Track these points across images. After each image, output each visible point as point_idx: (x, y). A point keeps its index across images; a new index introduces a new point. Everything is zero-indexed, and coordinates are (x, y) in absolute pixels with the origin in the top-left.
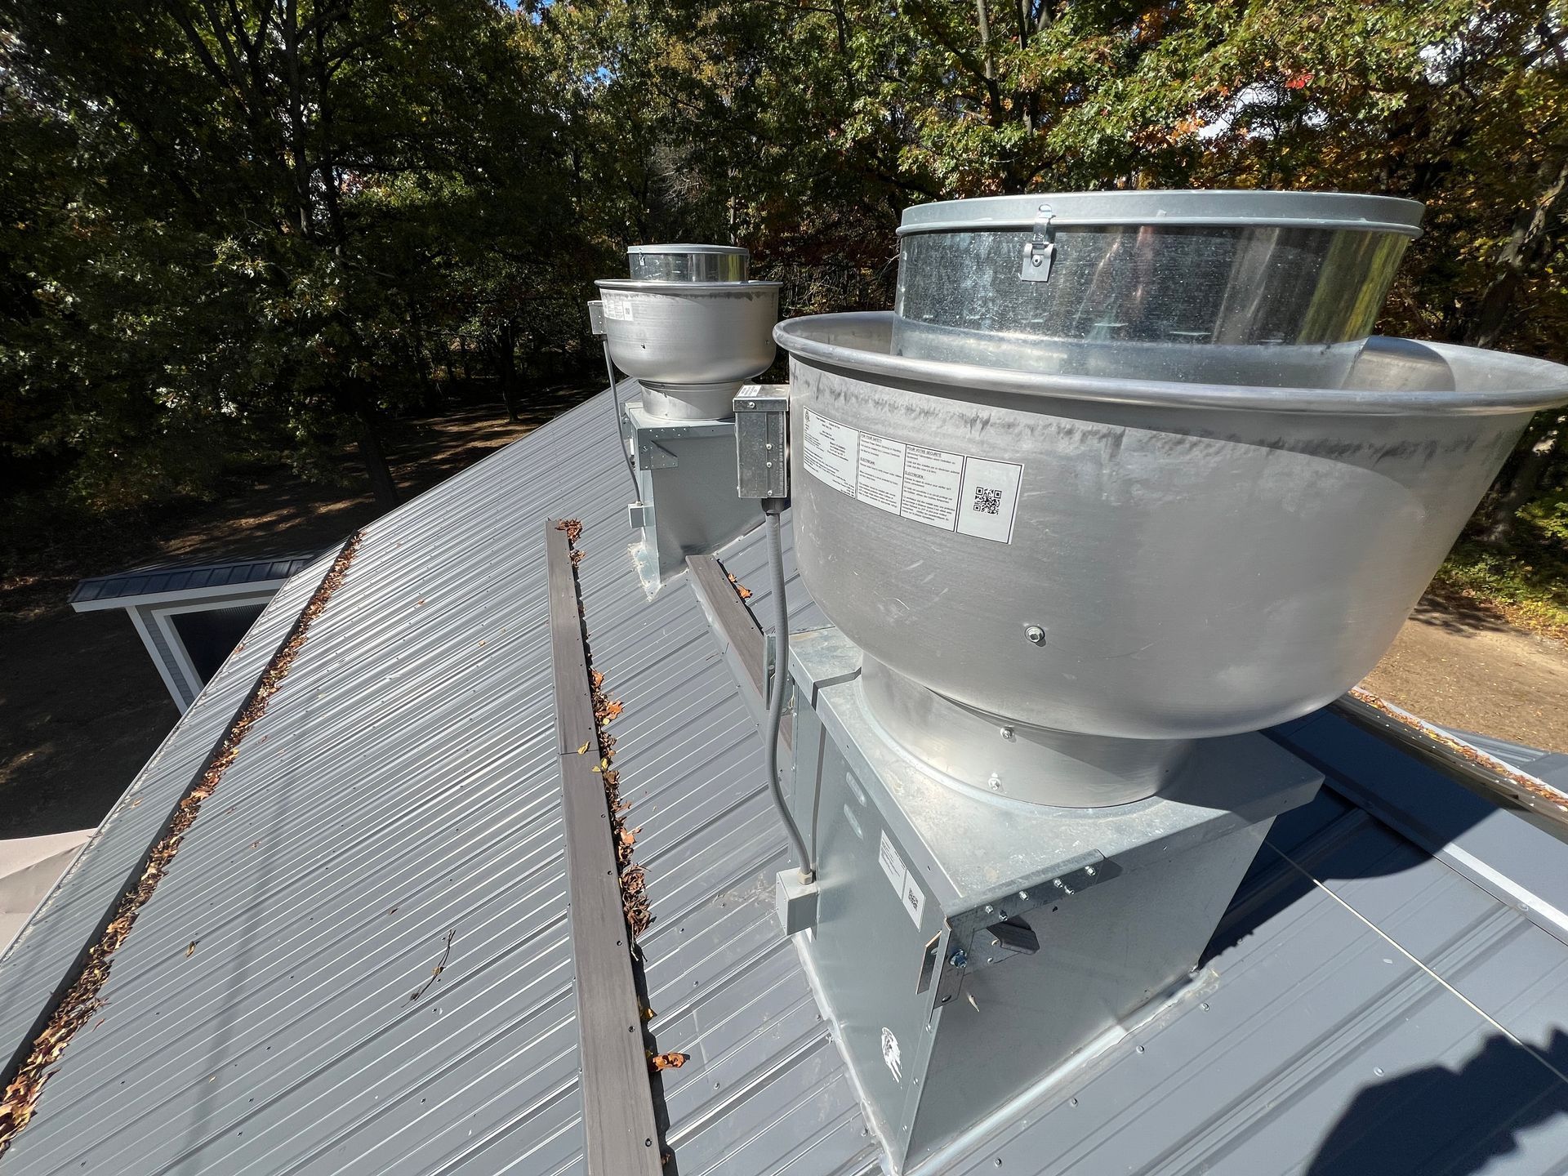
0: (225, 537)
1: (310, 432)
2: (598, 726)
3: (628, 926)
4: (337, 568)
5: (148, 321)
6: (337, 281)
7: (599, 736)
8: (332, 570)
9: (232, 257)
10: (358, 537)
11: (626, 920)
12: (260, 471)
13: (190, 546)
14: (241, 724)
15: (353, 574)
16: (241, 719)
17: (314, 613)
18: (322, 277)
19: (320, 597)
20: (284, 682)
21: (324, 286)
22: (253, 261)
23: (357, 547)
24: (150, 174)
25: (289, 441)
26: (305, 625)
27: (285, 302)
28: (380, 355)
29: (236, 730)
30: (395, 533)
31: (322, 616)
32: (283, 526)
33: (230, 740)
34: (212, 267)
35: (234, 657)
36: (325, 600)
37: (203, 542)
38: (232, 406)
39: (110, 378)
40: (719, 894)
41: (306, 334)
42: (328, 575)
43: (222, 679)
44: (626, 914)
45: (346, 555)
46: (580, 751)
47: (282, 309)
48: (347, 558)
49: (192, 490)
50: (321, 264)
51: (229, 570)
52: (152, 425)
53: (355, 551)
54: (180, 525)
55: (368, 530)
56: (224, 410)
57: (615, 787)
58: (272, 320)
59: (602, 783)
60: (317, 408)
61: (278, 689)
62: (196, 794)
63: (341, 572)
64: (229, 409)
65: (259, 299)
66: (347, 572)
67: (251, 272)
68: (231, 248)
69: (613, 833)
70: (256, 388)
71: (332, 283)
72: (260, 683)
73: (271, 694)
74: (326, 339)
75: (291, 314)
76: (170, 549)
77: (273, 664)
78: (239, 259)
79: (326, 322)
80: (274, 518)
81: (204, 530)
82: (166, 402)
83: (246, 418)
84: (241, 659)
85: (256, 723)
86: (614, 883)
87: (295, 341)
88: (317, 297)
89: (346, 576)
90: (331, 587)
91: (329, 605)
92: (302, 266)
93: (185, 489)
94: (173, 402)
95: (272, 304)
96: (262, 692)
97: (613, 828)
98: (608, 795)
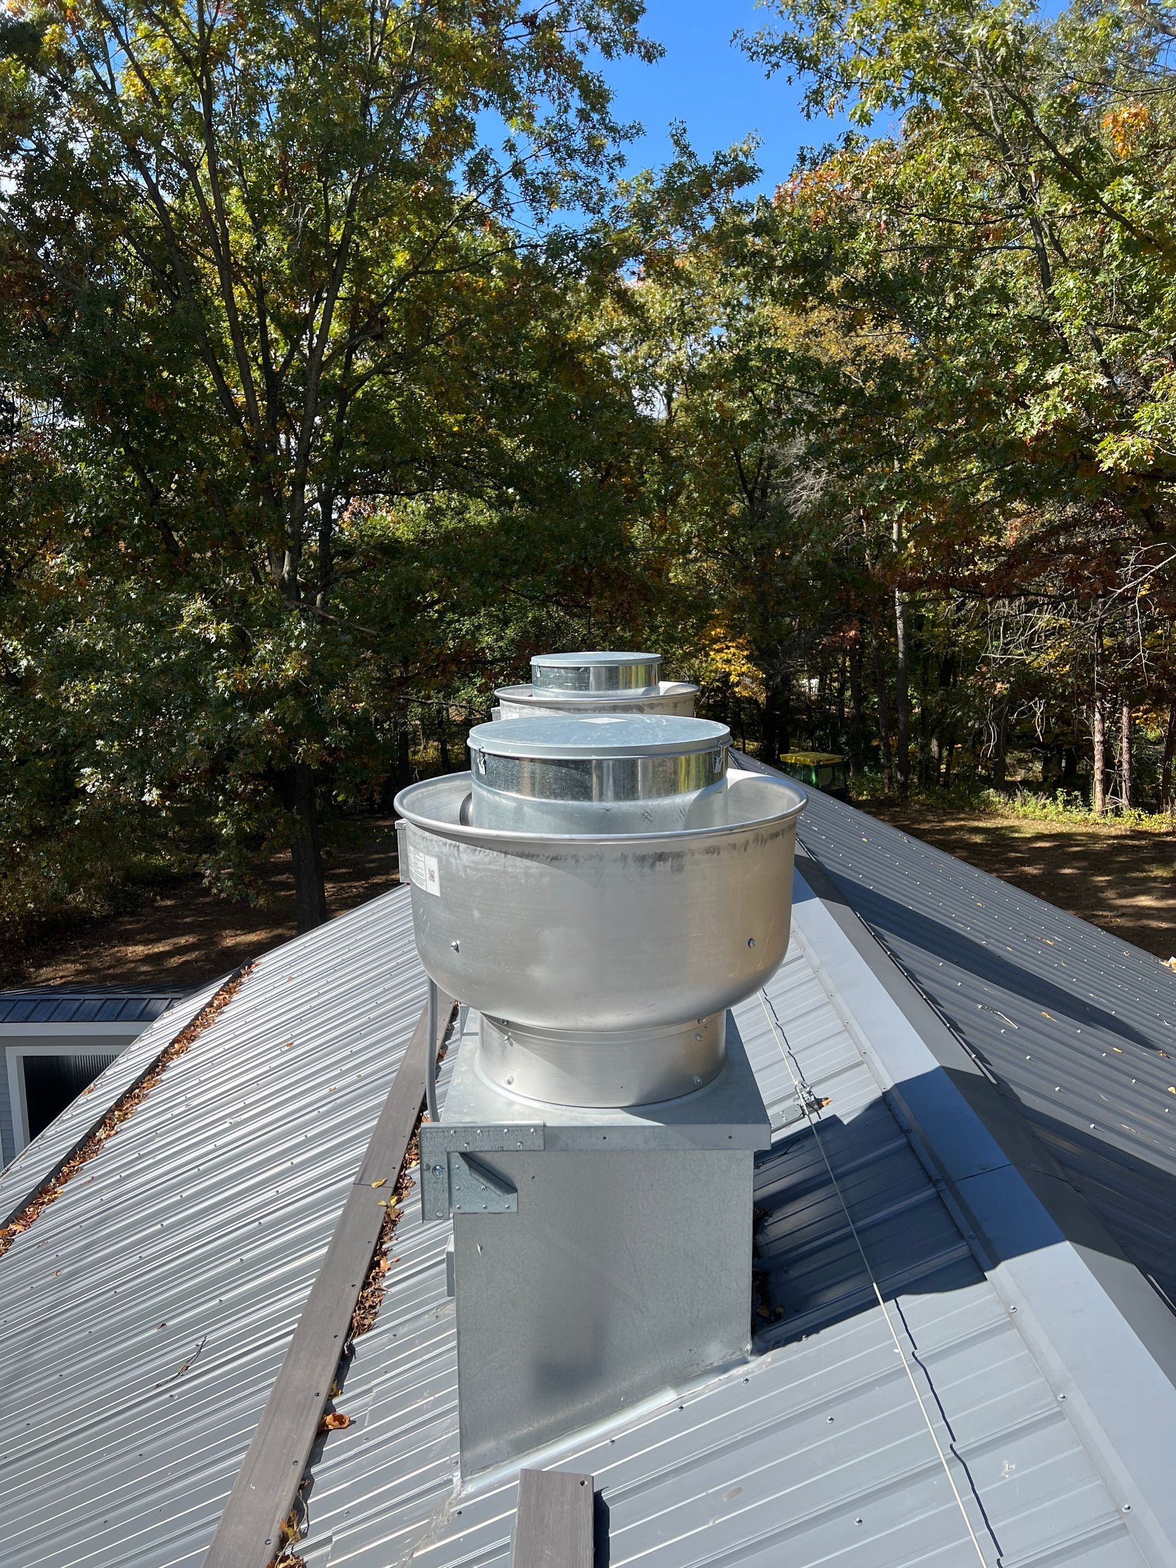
0: (104, 969)
1: (239, 830)
2: (403, 1167)
3: (351, 1328)
4: (216, 1003)
5: (94, 688)
6: (304, 644)
7: (400, 1177)
8: (210, 1005)
9: (199, 619)
10: (249, 967)
11: (351, 1322)
12: (165, 881)
13: (62, 977)
14: (72, 1163)
15: (230, 1011)
16: (73, 1159)
17: (177, 1053)
18: (289, 640)
19: (187, 1036)
20: (126, 1125)
21: (289, 650)
22: (218, 624)
23: (245, 979)
24: (140, 525)
25: (210, 841)
26: (163, 1066)
27: (241, 671)
28: (335, 736)
29: (65, 1169)
30: (290, 964)
31: (183, 1057)
32: (176, 961)
33: (58, 1179)
34: (175, 631)
35: (81, 1099)
36: (192, 1039)
37: (78, 973)
38: (155, 792)
39: (39, 754)
40: (438, 1307)
41: (254, 709)
42: (203, 1009)
43: (64, 1121)
44: (353, 1318)
45: (228, 990)
46: (374, 1185)
47: (236, 680)
48: (230, 992)
49: (84, 901)
50: (290, 625)
51: (100, 1003)
52: (65, 813)
53: (241, 984)
54: (58, 947)
55: (263, 960)
56: (146, 798)
57: (394, 1223)
58: (223, 693)
59: (382, 1215)
60: (249, 799)
61: (117, 1133)
62: (13, 1227)
63: (219, 1007)
64: (151, 796)
65: (214, 667)
66: (225, 1009)
67: (212, 636)
68: (199, 609)
69: (373, 1258)
70: (187, 771)
71: (297, 647)
72: (101, 1123)
73: (109, 1136)
74: (277, 715)
75: (245, 685)
76: (39, 979)
77: (119, 1105)
78: (205, 621)
79: (281, 694)
80: (167, 948)
81: (82, 957)
82: (86, 785)
83: (168, 808)
84: (88, 1101)
85: (86, 1165)
86: (355, 1294)
87: (243, 716)
88: (277, 663)
89: (222, 1013)
90: (202, 1025)
91: (194, 1045)
92: (270, 626)
93: (78, 898)
94: (93, 786)
95: (228, 674)
96: (101, 1134)
97: (375, 1254)
98: (383, 1228)
